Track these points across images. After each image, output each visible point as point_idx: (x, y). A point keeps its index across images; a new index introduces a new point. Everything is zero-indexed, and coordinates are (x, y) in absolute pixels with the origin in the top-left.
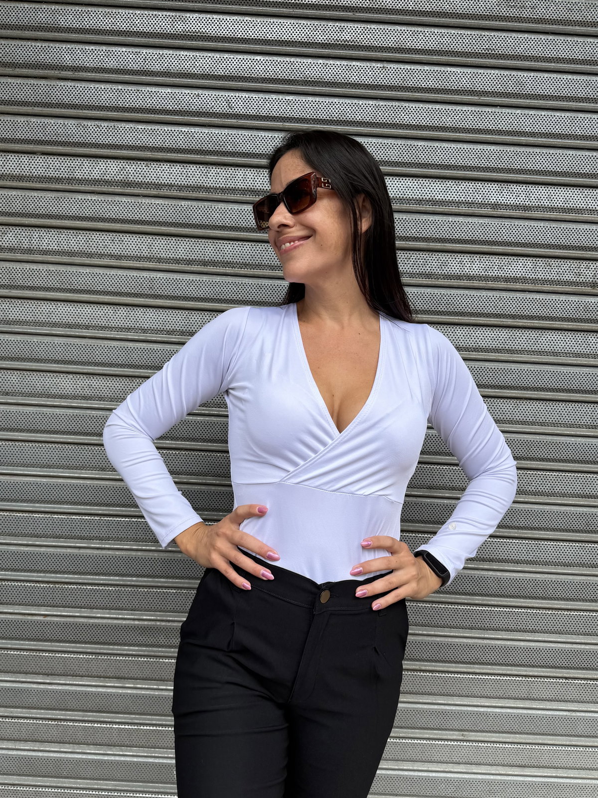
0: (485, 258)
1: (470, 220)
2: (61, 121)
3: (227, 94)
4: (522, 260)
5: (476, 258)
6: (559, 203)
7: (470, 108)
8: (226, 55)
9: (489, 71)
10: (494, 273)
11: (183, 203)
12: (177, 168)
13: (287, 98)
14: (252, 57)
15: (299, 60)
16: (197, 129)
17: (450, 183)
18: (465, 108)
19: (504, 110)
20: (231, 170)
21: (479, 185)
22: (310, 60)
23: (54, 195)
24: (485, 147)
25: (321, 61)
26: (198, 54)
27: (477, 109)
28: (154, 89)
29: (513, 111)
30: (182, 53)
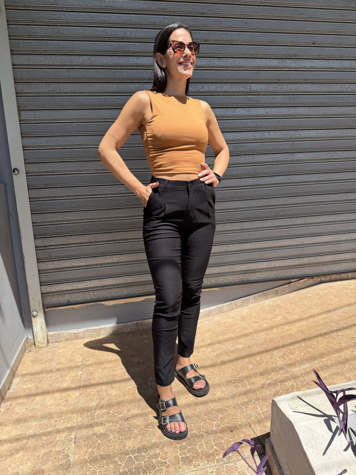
0: (215, 84)
1: (210, 71)
2: (65, 42)
3: (123, 29)
4: (227, 84)
5: (213, 84)
6: (237, 65)
7: (206, 32)
8: (121, 15)
9: (211, 18)
10: (219, 90)
11: (113, 70)
12: (109, 58)
13: (144, 30)
14: (131, 15)
15: (147, 16)
16: (114, 43)
17: (202, 58)
18: (204, 32)
19: (217, 32)
20: (128, 58)
21: (211, 59)
22: (151, 16)
23: (66, 70)
24: (212, 45)
25: (154, 16)
26: (111, 14)
27: (208, 32)
28: (97, 28)
29: (220, 32)
30: (105, 14)
